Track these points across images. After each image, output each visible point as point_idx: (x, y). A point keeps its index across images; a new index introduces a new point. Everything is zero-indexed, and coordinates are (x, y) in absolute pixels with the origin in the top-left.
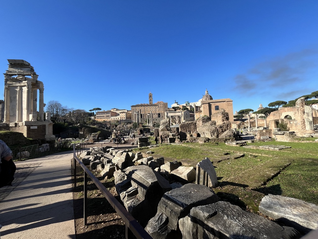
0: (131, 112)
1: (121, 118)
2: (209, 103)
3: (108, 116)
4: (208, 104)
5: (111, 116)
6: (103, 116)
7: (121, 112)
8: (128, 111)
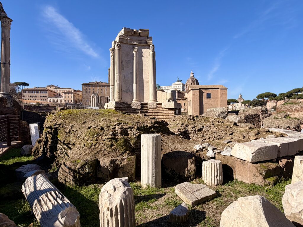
0: (81, 93)
1: (65, 101)
2: (200, 89)
3: (43, 96)
4: (199, 91)
5: (49, 97)
6: (34, 95)
7: (66, 91)
8: (75, 91)
